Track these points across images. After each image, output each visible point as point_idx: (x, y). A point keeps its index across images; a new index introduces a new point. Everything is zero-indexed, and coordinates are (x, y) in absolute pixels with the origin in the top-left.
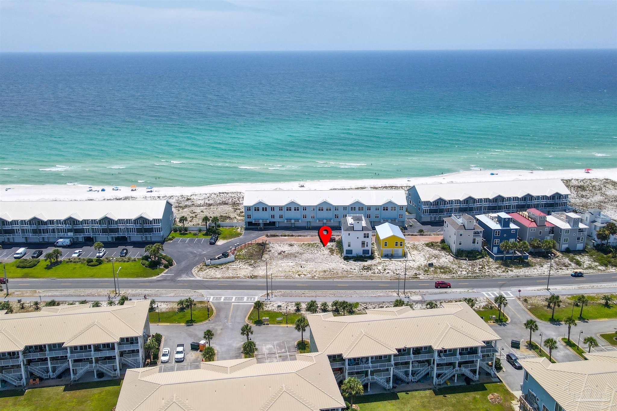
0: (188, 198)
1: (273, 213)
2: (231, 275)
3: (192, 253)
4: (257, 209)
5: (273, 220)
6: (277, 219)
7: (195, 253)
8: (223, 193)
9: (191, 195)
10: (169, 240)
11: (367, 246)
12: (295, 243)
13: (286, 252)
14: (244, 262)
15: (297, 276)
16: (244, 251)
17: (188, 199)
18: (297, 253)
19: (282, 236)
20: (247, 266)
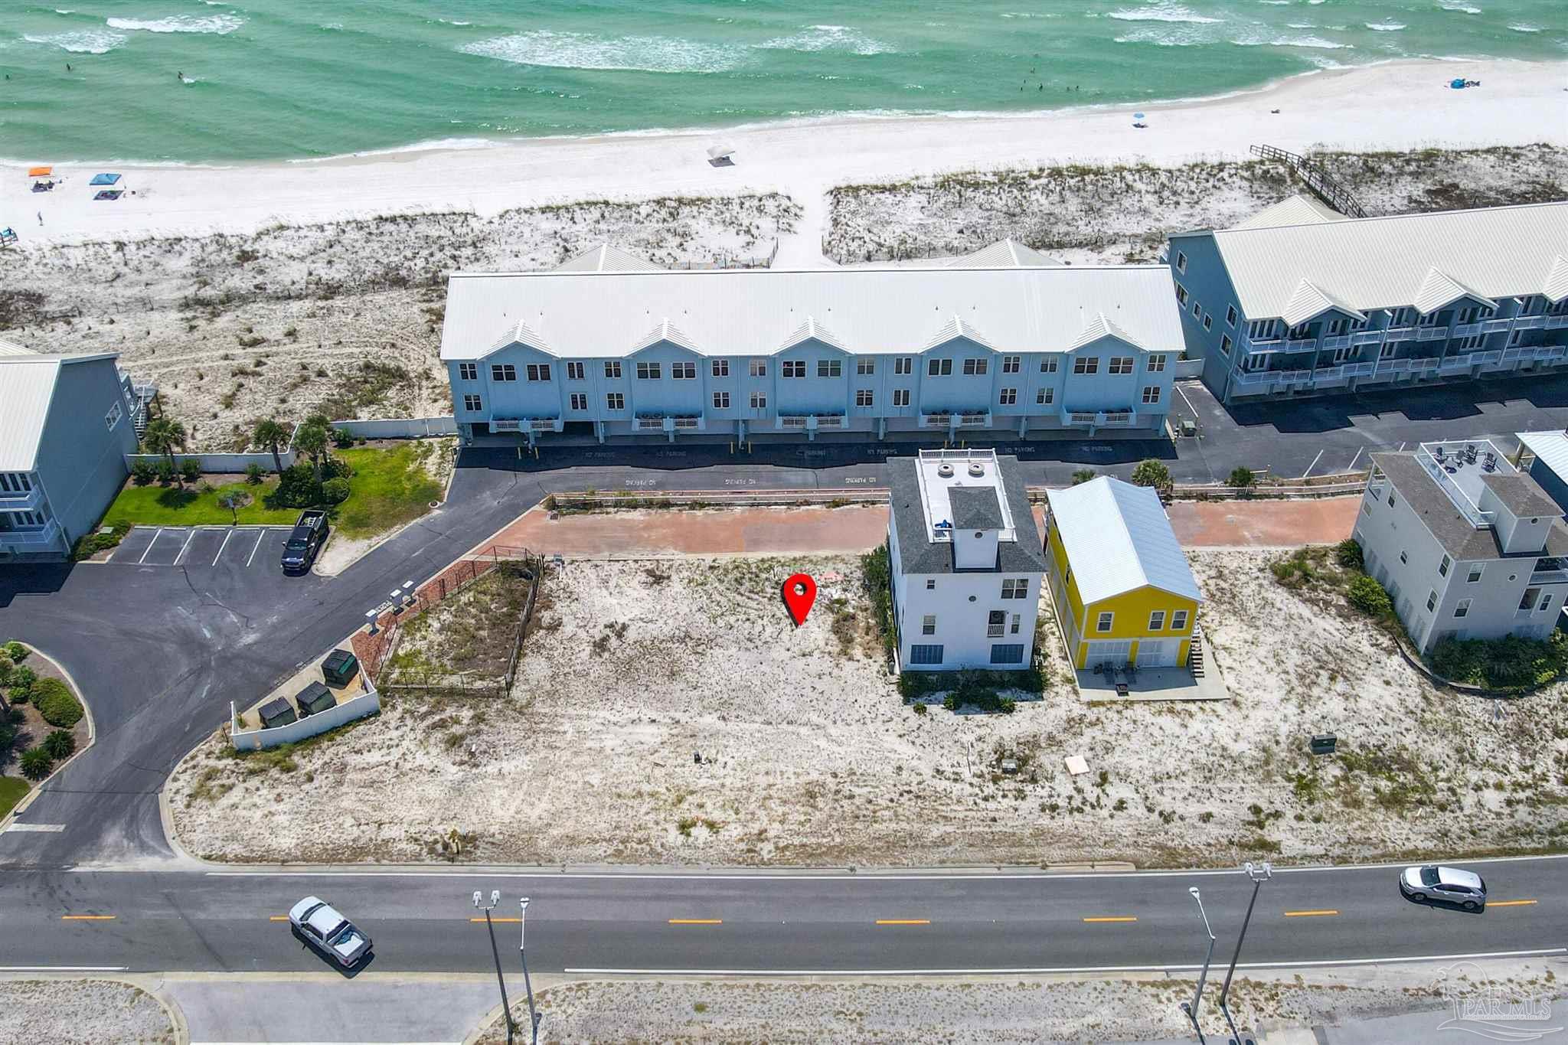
0: (247, 248)
1: (576, 387)
2: (349, 832)
3: (190, 643)
4: (503, 373)
5: (579, 416)
6: (597, 412)
7: (203, 646)
8: (393, 220)
9: (259, 236)
10: (99, 547)
11: (1015, 629)
12: (679, 557)
13: (631, 635)
14: (423, 717)
15: (674, 836)
16: (436, 625)
17: (245, 257)
18: (682, 641)
19: (617, 505)
20: (434, 751)
